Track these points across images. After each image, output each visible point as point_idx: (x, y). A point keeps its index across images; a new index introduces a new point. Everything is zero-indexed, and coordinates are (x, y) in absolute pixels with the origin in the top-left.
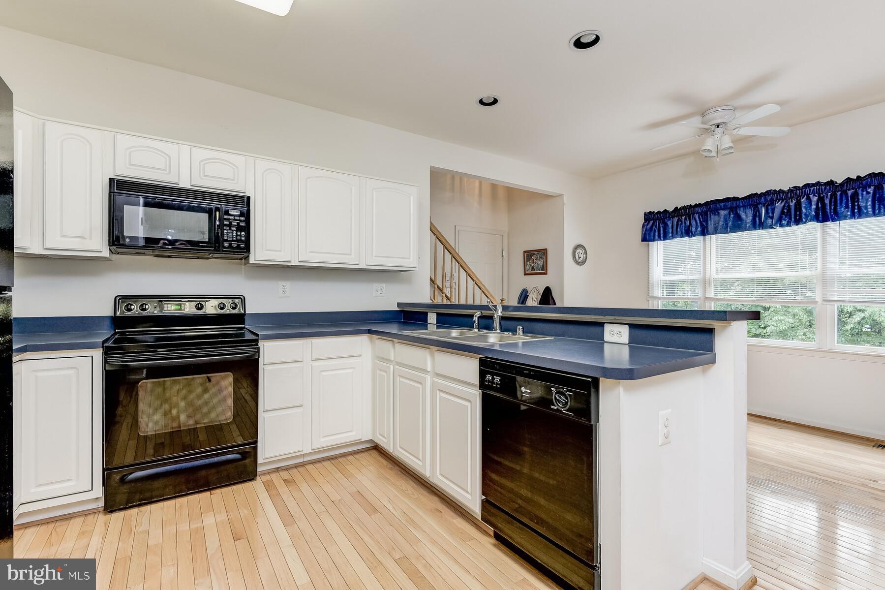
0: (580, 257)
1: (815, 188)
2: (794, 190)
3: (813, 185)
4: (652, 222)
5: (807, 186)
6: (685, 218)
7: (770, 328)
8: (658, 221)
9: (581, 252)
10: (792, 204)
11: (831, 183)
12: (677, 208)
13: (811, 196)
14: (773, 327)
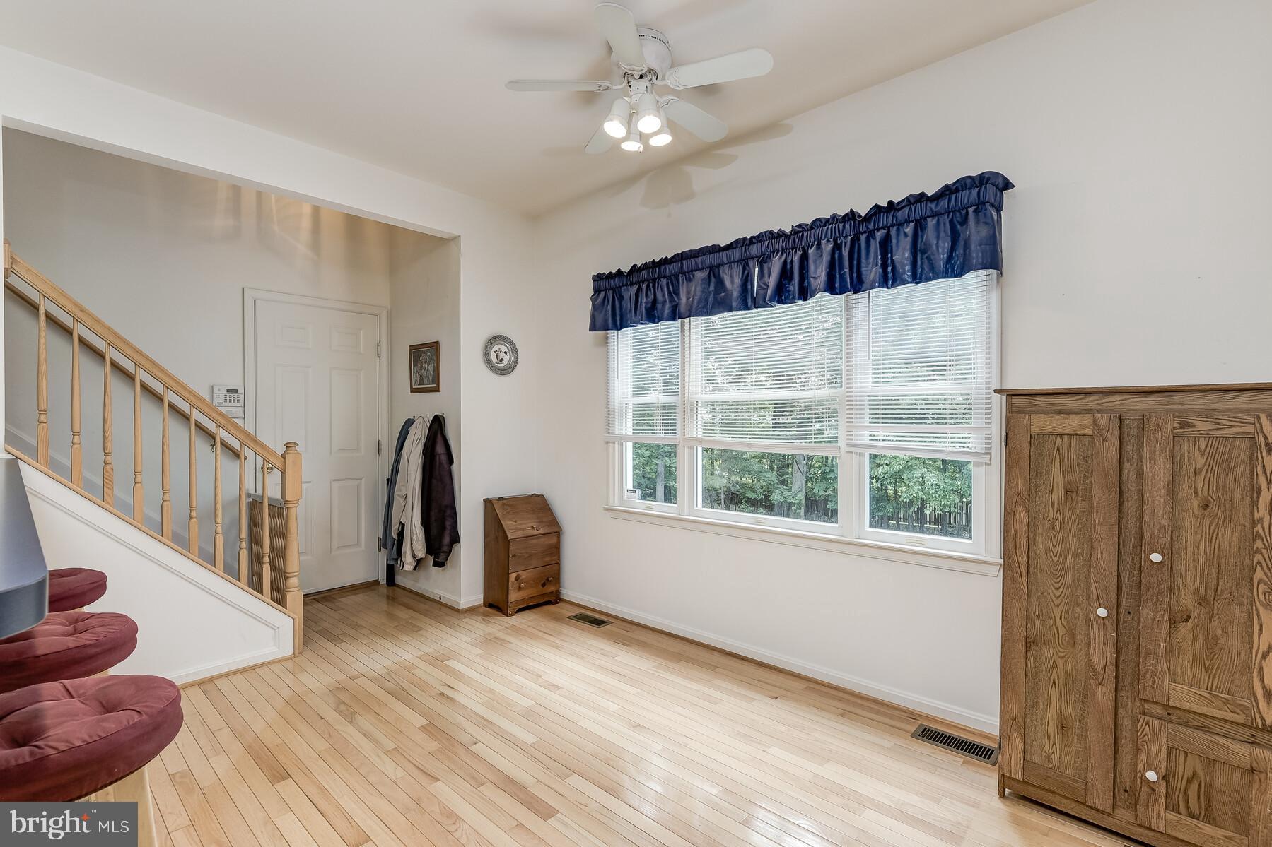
0: (502, 360)
1: (830, 226)
2: (800, 232)
3: (827, 221)
4: (603, 293)
5: (818, 222)
6: (648, 287)
7: (882, 468)
8: (611, 292)
9: (504, 349)
10: (796, 259)
11: (852, 216)
12: (635, 266)
13: (823, 242)
14: (885, 467)
